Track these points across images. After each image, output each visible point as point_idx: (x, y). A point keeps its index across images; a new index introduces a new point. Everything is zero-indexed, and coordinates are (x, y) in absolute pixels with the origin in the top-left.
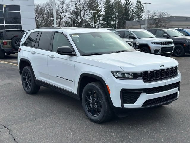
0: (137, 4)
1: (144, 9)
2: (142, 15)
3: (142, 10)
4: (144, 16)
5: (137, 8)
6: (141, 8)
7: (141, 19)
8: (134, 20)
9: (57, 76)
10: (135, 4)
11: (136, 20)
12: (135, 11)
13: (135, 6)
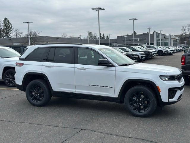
0: (4, 22)
1: (12, 28)
2: (11, 34)
3: (11, 28)
4: (13, 35)
5: (5, 26)
6: (9, 26)
7: (10, 37)
8: (3, 37)
9: (89, 85)
10: (2, 21)
11: (4, 37)
12: (3, 29)
13: (3, 24)
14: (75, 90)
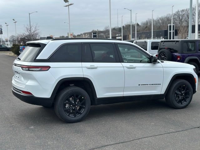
14: (122, 93)
